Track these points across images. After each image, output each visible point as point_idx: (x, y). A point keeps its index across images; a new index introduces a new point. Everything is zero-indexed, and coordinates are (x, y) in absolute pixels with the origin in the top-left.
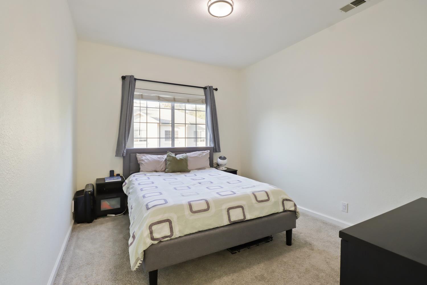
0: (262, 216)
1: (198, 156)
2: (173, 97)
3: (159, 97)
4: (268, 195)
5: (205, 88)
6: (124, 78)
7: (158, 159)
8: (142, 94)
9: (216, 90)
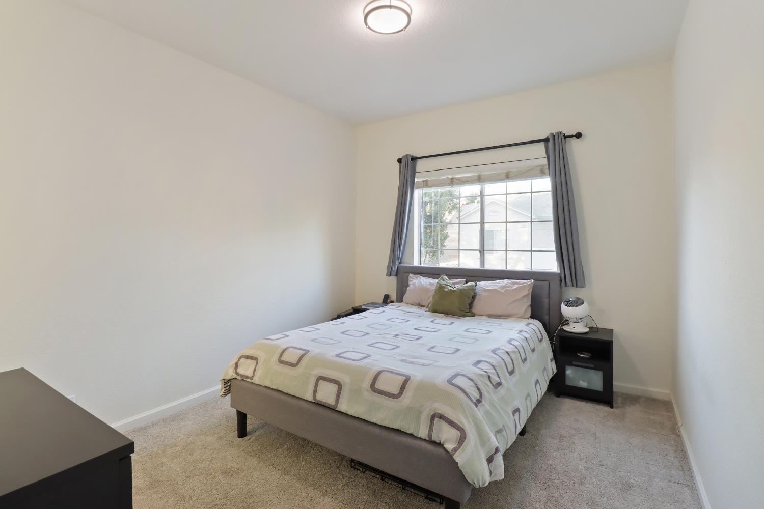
0: (372, 421)
1: (499, 289)
2: (476, 174)
3: (452, 179)
4: (403, 388)
5: (546, 141)
6: (400, 161)
7: (429, 287)
8: (427, 180)
9: (579, 136)
